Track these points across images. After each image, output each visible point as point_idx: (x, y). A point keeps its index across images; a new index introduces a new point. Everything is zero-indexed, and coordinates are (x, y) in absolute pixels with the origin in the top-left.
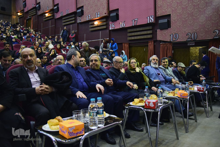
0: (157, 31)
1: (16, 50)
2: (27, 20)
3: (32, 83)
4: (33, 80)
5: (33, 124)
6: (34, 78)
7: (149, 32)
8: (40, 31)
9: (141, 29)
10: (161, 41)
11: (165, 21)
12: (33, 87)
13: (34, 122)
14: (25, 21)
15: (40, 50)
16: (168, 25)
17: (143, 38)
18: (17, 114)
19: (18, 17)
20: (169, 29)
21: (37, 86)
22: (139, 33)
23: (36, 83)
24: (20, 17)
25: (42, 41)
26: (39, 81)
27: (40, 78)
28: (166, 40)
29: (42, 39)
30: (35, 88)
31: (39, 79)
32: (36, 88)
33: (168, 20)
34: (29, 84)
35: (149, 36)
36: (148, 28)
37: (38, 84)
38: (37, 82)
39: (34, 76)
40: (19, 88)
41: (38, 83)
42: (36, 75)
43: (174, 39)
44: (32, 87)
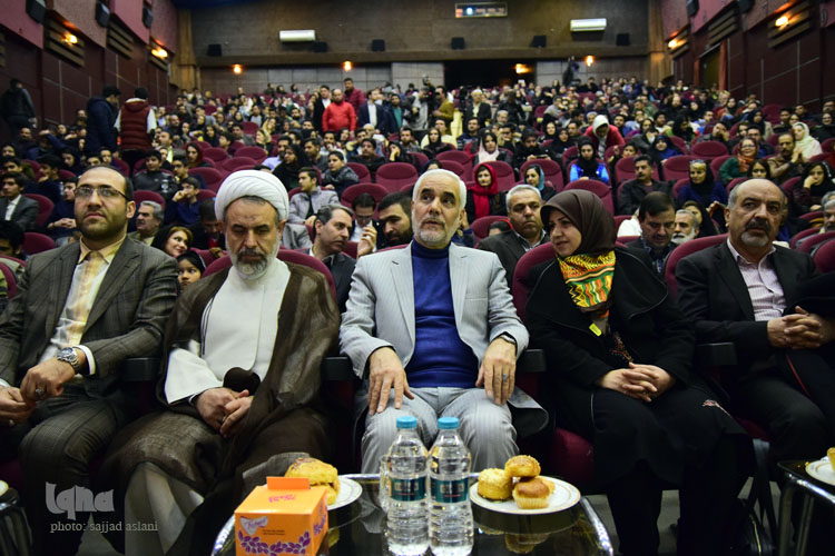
1: (673, 180)
2: (702, 61)
3: (754, 304)
4: (756, 295)
5: (764, 449)
6: (761, 285)
8: (756, 92)
12: (759, 317)
13: (766, 444)
14: (697, 64)
15: (762, 171)
18: (710, 403)
19: (671, 57)
21: (771, 317)
23: (769, 305)
24: (679, 55)
25: (767, 133)
26: (782, 297)
27: (783, 288)
29: (768, 125)
30: (766, 322)
31: (778, 292)
32: (769, 326)
34: (745, 307)
37: (778, 309)
38: (770, 300)
39: (761, 281)
40: (708, 319)
41: (774, 306)
42: (769, 277)
44: (754, 318)
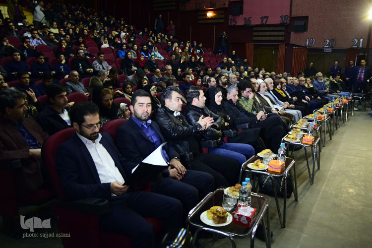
0: (290, 33)
7: (280, 33)
9: (271, 29)
10: (294, 45)
11: (302, 23)
16: (304, 29)
17: (272, 39)
20: (305, 32)
22: (268, 33)
28: (300, 45)
33: (305, 23)
35: (280, 38)
36: (279, 28)
43: (310, 45)
